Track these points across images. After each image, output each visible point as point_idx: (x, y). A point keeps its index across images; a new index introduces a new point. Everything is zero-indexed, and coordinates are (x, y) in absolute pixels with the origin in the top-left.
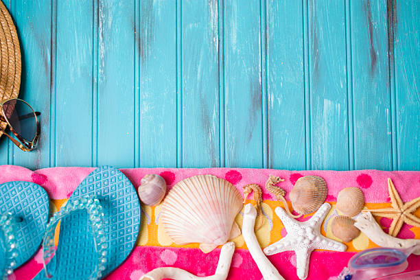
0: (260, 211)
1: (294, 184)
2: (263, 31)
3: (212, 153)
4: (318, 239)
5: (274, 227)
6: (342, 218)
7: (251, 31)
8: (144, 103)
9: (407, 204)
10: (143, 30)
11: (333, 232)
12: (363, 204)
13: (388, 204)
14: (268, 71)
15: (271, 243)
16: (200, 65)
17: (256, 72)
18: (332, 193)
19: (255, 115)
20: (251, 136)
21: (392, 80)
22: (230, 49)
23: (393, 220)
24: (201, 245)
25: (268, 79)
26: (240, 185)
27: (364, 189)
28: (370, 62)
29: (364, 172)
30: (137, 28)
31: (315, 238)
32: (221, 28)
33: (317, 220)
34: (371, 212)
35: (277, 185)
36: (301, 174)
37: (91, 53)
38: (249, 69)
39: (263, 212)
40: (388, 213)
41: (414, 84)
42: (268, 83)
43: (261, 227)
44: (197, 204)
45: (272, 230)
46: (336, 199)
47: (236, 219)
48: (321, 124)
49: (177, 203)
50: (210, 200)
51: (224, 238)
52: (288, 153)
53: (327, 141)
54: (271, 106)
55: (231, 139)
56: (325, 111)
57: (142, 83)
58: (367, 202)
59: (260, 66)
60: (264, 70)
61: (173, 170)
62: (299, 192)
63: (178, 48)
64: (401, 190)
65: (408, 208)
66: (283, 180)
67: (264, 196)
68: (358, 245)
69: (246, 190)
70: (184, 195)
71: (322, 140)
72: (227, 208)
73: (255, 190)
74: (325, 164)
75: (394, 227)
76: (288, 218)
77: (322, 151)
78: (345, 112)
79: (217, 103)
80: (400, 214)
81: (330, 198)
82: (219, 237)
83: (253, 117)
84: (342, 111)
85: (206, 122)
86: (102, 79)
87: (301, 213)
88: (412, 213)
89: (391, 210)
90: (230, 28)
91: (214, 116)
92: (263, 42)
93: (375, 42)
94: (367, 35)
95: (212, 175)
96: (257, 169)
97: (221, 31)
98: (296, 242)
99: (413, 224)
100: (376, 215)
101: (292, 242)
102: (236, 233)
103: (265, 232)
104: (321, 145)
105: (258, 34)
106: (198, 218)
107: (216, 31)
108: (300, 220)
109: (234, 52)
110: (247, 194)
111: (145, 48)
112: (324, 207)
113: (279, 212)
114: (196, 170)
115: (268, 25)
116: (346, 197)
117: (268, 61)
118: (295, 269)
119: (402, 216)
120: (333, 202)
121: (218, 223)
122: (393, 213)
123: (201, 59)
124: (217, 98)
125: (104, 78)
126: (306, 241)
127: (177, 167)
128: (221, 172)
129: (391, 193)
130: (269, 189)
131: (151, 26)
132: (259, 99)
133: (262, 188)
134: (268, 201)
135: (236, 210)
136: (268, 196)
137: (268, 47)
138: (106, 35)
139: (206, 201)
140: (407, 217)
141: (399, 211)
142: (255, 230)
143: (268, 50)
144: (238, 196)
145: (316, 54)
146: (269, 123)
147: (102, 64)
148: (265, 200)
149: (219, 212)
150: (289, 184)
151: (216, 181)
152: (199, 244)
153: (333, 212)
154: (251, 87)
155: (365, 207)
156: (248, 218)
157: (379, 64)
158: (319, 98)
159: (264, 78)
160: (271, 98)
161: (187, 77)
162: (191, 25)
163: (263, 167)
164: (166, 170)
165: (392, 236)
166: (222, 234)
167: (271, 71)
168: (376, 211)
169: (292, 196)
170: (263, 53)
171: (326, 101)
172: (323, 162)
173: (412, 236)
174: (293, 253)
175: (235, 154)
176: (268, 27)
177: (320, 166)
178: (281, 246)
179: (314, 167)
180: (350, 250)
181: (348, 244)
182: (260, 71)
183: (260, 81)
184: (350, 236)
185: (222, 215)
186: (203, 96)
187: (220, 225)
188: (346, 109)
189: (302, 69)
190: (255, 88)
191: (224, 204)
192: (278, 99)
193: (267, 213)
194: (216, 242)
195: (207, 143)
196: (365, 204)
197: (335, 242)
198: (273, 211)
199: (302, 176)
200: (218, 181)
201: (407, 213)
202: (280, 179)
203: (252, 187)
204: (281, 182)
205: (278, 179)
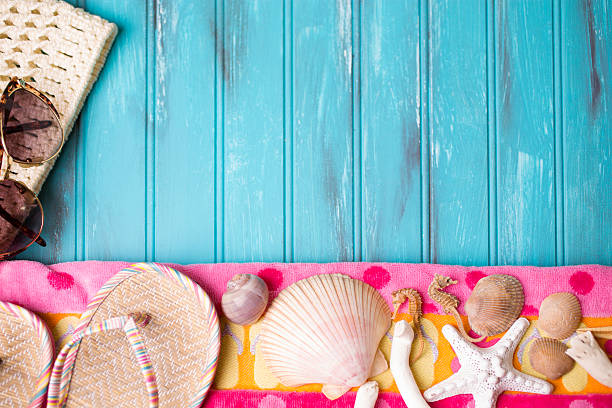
1: (472, 288)
2: (424, 41)
3: (341, 237)
4: (510, 375)
5: (440, 357)
6: (546, 341)
7: (404, 40)
8: (231, 157)
10: (229, 37)
11: (532, 364)
12: (579, 319)
14: (431, 106)
15: (435, 383)
16: (322, 95)
17: (412, 107)
18: (532, 302)
19: (409, 176)
20: (403, 210)
22: (371, 69)
24: (324, 387)
25: (431, 119)
26: (387, 290)
27: (581, 297)
28: (591, 94)
29: (581, 268)
30: (219, 33)
31: (505, 374)
32: (356, 34)
33: (508, 344)
34: (592, 332)
36: (483, 272)
37: (142, 73)
38: (401, 102)
39: (423, 333)
42: (431, 125)
43: (418, 359)
44: (320, 322)
45: (437, 362)
46: (537, 311)
47: (381, 345)
48: (513, 192)
49: (288, 322)
50: (341, 315)
51: (362, 377)
52: (461, 239)
53: (522, 219)
54: (436, 162)
55: (371, 215)
56: (519, 172)
57: (228, 123)
58: (586, 316)
59: (418, 97)
60: (424, 105)
61: (280, 266)
63: (287, 66)
66: (455, 282)
67: (426, 308)
68: (571, 384)
69: (396, 299)
70: (299, 307)
71: (514, 218)
72: (367, 328)
74: (519, 255)
76: (463, 343)
77: (515, 235)
78: (551, 174)
79: (349, 157)
81: (528, 311)
82: (355, 375)
83: (406, 180)
84: (546, 172)
85: (331, 188)
86: (161, 115)
90: (370, 37)
91: (345, 178)
92: (424, 59)
93: (598, 62)
94: (587, 51)
95: (343, 274)
96: (412, 264)
97: (356, 40)
98: (475, 381)
100: (600, 336)
101: (470, 380)
102: (381, 368)
103: (427, 365)
104: (513, 226)
105: (415, 46)
106: (322, 345)
107: (348, 40)
108: (482, 345)
109: (377, 74)
110: (399, 304)
111: (232, 67)
112: (519, 324)
113: (449, 332)
114: (317, 266)
115: (431, 31)
116: (553, 309)
117: (431, 89)
120: (531, 317)
121: (353, 352)
123: (324, 86)
124: (349, 149)
125: (166, 116)
126: (492, 380)
127: (284, 261)
128: (357, 269)
131: (243, 29)
132: (415, 152)
133: (422, 295)
134: (431, 315)
135: (380, 331)
136: (432, 308)
137: (431, 68)
138: (169, 44)
139: (333, 316)
142: (411, 362)
143: (431, 72)
144: (384, 307)
145: (507, 80)
146: (432, 189)
147: (161, 91)
148: (426, 314)
149: (354, 334)
150: (465, 288)
151: (350, 284)
152: (321, 385)
153: (532, 332)
154: (404, 132)
155: (583, 325)
156: (400, 341)
157: (603, 96)
158: (510, 151)
159: (424, 117)
160: (436, 149)
161: (300, 115)
162: (307, 30)
163: (422, 262)
164: (268, 265)
166: (359, 369)
167: (435, 105)
168: (598, 329)
169: (470, 308)
170: (424, 77)
171: (521, 156)
172: (515, 251)
174: (469, 398)
175: (377, 240)
176: (431, 34)
177: (511, 259)
178: (452, 386)
179: (502, 260)
180: (559, 392)
181: (555, 382)
182: (418, 106)
183: (418, 122)
184: (559, 370)
185: (360, 339)
186: (327, 145)
187: (357, 356)
188: (552, 168)
189: (484, 104)
190: (410, 134)
191: (362, 321)
192: (447, 151)
193: (430, 335)
194: (349, 381)
195: (333, 221)
196: (581, 320)
197: (536, 380)
198: (440, 331)
199: (486, 276)
200: (352, 284)
202: (451, 281)
203: (406, 293)
204: (452, 285)
205: (448, 281)
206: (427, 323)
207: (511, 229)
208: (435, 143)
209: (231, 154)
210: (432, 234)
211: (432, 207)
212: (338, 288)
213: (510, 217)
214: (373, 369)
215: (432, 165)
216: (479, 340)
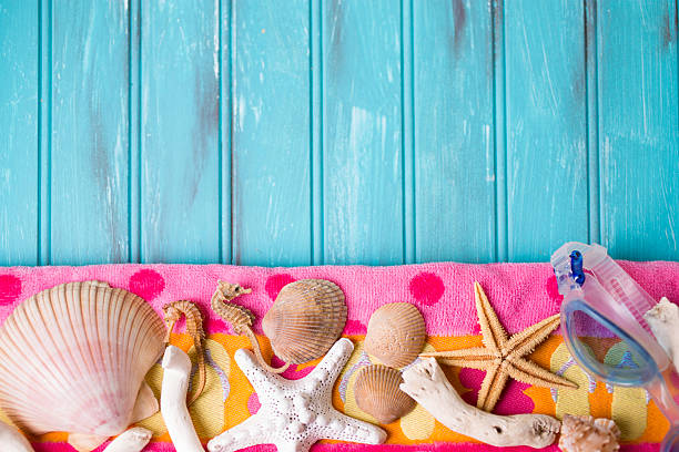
0: (200, 358)
1: (274, 298)
3: (113, 228)
4: (320, 420)
5: (232, 392)
6: (378, 370)
9: (513, 340)
11: (357, 401)
12: (422, 339)
13: (476, 338)
14: (234, 48)
15: (226, 428)
16: (89, 38)
17: (208, 51)
18: (358, 315)
19: (204, 145)
20: (195, 191)
21: (498, 63)
23: (485, 372)
24: (70, 437)
25: (234, 66)
26: (158, 302)
27: (424, 307)
28: (453, 24)
29: (427, 268)
31: (312, 419)
33: (321, 377)
34: (438, 358)
35: (236, 301)
36: (293, 275)
38: (194, 45)
39: (208, 361)
40: (475, 358)
41: (546, 71)
42: (234, 74)
44: (53, 352)
46: (365, 329)
48: (344, 162)
52: (273, 227)
53: (356, 199)
54: (240, 124)
55: (153, 198)
56: (353, 135)
58: (432, 334)
59: (216, 37)
60: (225, 47)
61: (20, 271)
62: (279, 317)
64: (504, 307)
65: (516, 347)
66: (248, 291)
67: (209, 325)
68: (412, 429)
69: (169, 315)
71: (346, 197)
72: (122, 357)
73: (189, 314)
74: (352, 248)
75: (489, 391)
77: (346, 221)
78: (397, 135)
79: (124, 121)
80: (498, 361)
81: (352, 328)
82: (104, 422)
83: (200, 149)
84: (390, 134)
85: (99, 162)
87: (288, 361)
88: (526, 357)
89: (481, 352)
91: (119, 149)
95: (99, 281)
96: (197, 267)
98: (272, 429)
99: (529, 380)
100: (451, 363)
101: (266, 426)
103: (213, 406)
104: (344, 209)
108: (289, 375)
109: (162, 9)
110: (172, 322)
112: (338, 349)
113: (242, 360)
114: (70, 270)
116: (384, 327)
117: (234, 26)
119: (504, 364)
120: (357, 336)
121: (97, 392)
122: (485, 358)
123: (92, 26)
124: (124, 110)
126: (294, 427)
128: (121, 273)
129: (480, 314)
130: (219, 311)
132: (214, 111)
133: (202, 307)
134: (219, 335)
135: (145, 360)
140: (514, 366)
141: (497, 354)
145: (336, 10)
146: (234, 162)
148: (213, 334)
149: (99, 367)
150: (264, 297)
151: (104, 296)
152: (67, 434)
153: (359, 358)
154: (198, 85)
155: (429, 347)
156: (173, 378)
157: (470, 27)
158: (341, 106)
159: (225, 63)
160: (240, 107)
161: (60, 66)
165: (483, 409)
166: (108, 414)
167: (239, 48)
168: (448, 354)
169: (267, 326)
171: (355, 111)
173: (526, 407)
174: (271, 449)
175: (161, 232)
179: (330, 256)
180: (393, 441)
181: (391, 427)
182: (217, 48)
183: (216, 71)
184: (392, 411)
185: (109, 373)
186: (95, 106)
187: (105, 396)
188: (399, 127)
189: (307, 44)
190: (204, 87)
192: (255, 109)
193: (219, 363)
194: (97, 431)
195: (102, 208)
196: (427, 339)
197: (362, 425)
198: (232, 358)
199: (293, 280)
200: (108, 295)
201: (515, 357)
202: (242, 290)
203: (180, 307)
204: (244, 295)
205: (237, 289)
206: (216, 347)
207: (341, 212)
208: (238, 100)
210: (235, 223)
211: (235, 185)
213: (341, 195)
214: (136, 408)
215: (235, 129)
216: (282, 370)
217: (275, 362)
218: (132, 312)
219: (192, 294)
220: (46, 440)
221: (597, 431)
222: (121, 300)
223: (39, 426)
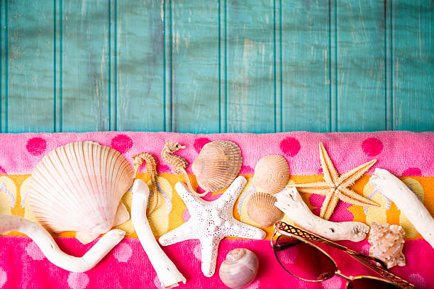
0: (154, 188)
1: (199, 152)
3: (100, 111)
4: (227, 224)
5: (173, 209)
6: (261, 196)
8: (12, 48)
9: (342, 177)
11: (249, 214)
12: (287, 177)
13: (320, 176)
14: (173, 2)
15: (170, 230)
17: (157, 4)
18: (249, 162)
19: (155, 61)
20: (150, 89)
23: (325, 196)
24: (77, 234)
25: (173, 13)
26: (129, 154)
27: (289, 158)
29: (290, 134)
31: (223, 223)
33: (227, 199)
34: (297, 188)
35: (176, 153)
36: (210, 138)
39: (159, 189)
40: (319, 188)
42: (173, 18)
43: (154, 210)
45: (171, 212)
46: (254, 171)
47: (124, 200)
49: (44, 180)
50: (85, 175)
51: (105, 225)
52: (197, 111)
54: (176, 49)
55: (124, 93)
56: (245, 56)
58: (293, 174)
60: (167, 2)
61: (45, 136)
64: (337, 157)
65: (344, 181)
66: (184, 147)
67: (160, 168)
69: (136, 161)
71: (241, 94)
72: (109, 186)
73: (148, 161)
74: (244, 124)
75: (327, 208)
76: (190, 198)
77: (241, 108)
78: (271, 56)
79: (106, 46)
81: (245, 170)
82: (98, 224)
83: (152, 64)
85: (92, 71)
88: (349, 188)
89: (323, 184)
91: (103, 63)
95: (94, 142)
98: (198, 229)
99: (351, 201)
100: (305, 191)
102: (123, 218)
103: (162, 216)
104: (239, 100)
108: (207, 198)
110: (138, 166)
112: (238, 182)
113: (179, 188)
114: (75, 135)
116: (266, 167)
118: (200, 263)
119: (337, 191)
120: (248, 175)
121: (95, 206)
122: (325, 188)
124: (106, 40)
126: (212, 228)
127: (55, 131)
128: (106, 137)
129: (322, 162)
130: (166, 160)
132: (161, 40)
133: (156, 158)
134: (166, 174)
135: (122, 188)
139: (79, 176)
140: (342, 193)
141: (333, 185)
142: (148, 213)
144: (128, 168)
148: (162, 173)
149: (96, 191)
150: (192, 151)
151: (97, 150)
152: (75, 232)
153: (249, 188)
154: (151, 25)
155: (291, 182)
156: (139, 198)
158: (237, 38)
159: (167, 11)
160: (177, 39)
161: (68, 12)
163: (164, 130)
164: (36, 135)
165: (324, 218)
166: (101, 219)
168: (303, 186)
169: (195, 168)
172: (241, 120)
173: (349, 218)
174: (197, 242)
175: (129, 113)
177: (238, 128)
178: (181, 233)
179: (230, 129)
180: (269, 238)
181: (268, 229)
182: (163, 2)
183: (162, 16)
184: (269, 219)
185: (102, 194)
187: (99, 208)
188: (273, 51)
190: (155, 26)
191: (104, 180)
192: (186, 40)
193: (165, 191)
194: (94, 229)
195: (93, 99)
196: (290, 177)
197: (251, 228)
198: (173, 188)
199: (210, 141)
200: (99, 149)
201: (343, 187)
202: (180, 146)
203: (143, 156)
204: (181, 149)
205: (177, 146)
206: (163, 181)
207: (238, 102)
208: (176, 34)
209: (13, 45)
210: (173, 108)
211: (173, 85)
212: (86, 153)
214: (116, 218)
215: (173, 51)
216: (203, 195)
217: (199, 190)
218: (114, 160)
219: (149, 149)
220: (62, 236)
221: (391, 232)
222: (107, 152)
223: (58, 228)
